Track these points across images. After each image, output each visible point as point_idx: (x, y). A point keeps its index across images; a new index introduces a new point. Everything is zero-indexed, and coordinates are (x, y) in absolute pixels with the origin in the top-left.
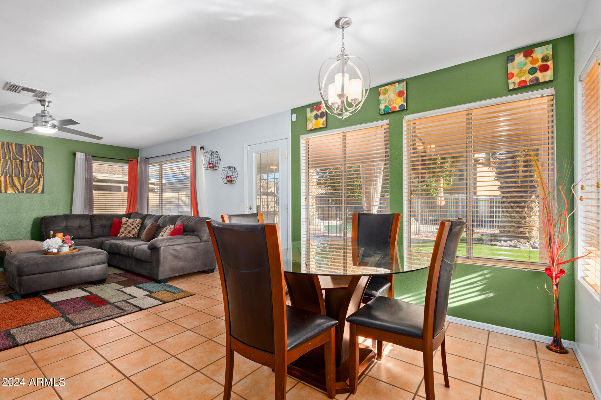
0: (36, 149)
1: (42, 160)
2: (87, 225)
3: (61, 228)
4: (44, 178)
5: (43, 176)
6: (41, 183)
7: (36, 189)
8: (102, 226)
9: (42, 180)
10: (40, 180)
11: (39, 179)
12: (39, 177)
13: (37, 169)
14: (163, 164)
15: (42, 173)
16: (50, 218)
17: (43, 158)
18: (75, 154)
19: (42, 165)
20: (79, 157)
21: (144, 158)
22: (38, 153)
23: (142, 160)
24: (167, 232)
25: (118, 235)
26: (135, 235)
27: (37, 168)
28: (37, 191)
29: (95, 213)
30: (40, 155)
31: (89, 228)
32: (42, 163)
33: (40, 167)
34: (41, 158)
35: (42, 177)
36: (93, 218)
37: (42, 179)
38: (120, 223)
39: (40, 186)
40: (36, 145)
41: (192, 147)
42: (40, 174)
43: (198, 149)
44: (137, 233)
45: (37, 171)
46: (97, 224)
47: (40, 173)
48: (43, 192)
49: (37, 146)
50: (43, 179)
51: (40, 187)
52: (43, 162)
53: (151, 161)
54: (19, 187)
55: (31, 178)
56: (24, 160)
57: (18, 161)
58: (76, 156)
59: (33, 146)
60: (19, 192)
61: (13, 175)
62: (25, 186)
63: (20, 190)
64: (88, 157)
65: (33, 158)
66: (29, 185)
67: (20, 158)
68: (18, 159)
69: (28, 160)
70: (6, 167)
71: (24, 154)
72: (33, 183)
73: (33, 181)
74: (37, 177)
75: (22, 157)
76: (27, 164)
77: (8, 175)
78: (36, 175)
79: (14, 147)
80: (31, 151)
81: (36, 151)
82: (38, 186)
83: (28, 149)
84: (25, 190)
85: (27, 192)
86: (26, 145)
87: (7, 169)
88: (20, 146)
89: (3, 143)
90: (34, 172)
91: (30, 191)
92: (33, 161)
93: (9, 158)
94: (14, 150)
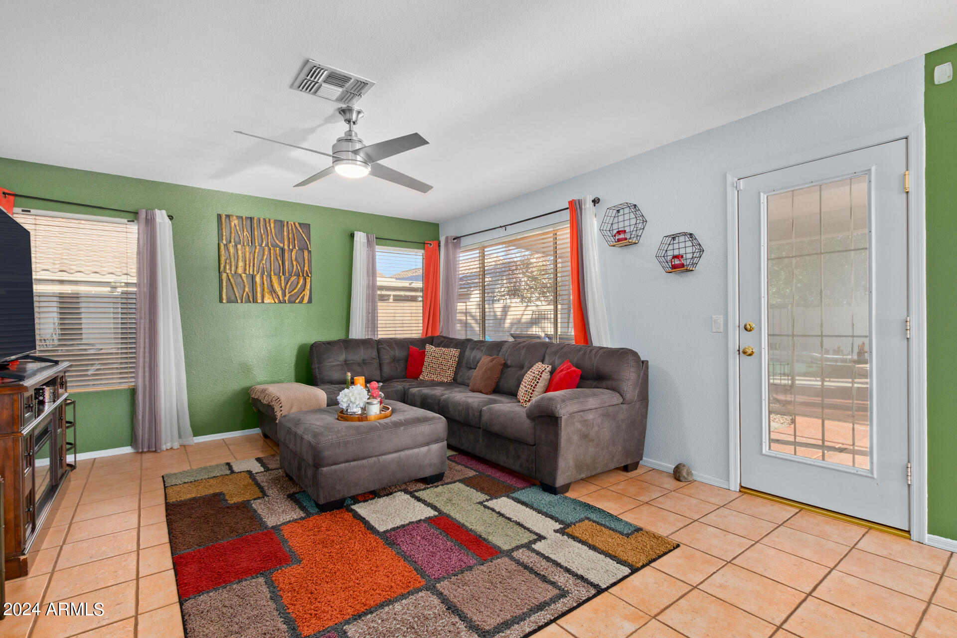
0: (301, 229)
1: (309, 246)
2: (373, 359)
5: (311, 274)
6: (308, 287)
7: (302, 295)
8: (395, 360)
9: (308, 280)
10: (307, 280)
11: (305, 279)
12: (305, 275)
13: (303, 263)
14: (486, 247)
15: (309, 269)
16: (323, 345)
17: (310, 243)
18: (352, 236)
19: (309, 255)
20: (358, 240)
21: (452, 237)
22: (304, 236)
23: (449, 241)
24: (544, 379)
25: (421, 377)
26: (449, 379)
27: (302, 261)
28: (303, 298)
29: (380, 337)
30: (305, 238)
31: (376, 363)
32: (310, 252)
33: (306, 258)
34: (308, 243)
35: (309, 276)
36: (379, 345)
37: (309, 278)
38: (423, 354)
39: (306, 290)
40: (301, 222)
41: (571, 203)
42: (307, 271)
43: (588, 206)
44: (452, 375)
45: (302, 266)
46: (387, 357)
47: (306, 268)
48: (310, 301)
49: (303, 224)
50: (311, 279)
51: (307, 292)
52: (310, 249)
53: (464, 242)
54: (280, 293)
55: (296, 277)
56: (286, 247)
57: (278, 249)
58: (355, 239)
59: (297, 224)
60: (280, 302)
61: (272, 272)
62: (287, 291)
63: (281, 298)
64: (370, 240)
65: (298, 244)
66: (293, 288)
67: (281, 243)
68: (278, 246)
69: (291, 247)
70: (262, 260)
71: (286, 237)
72: (297, 285)
73: (298, 283)
74: (303, 276)
75: (283, 241)
76: (290, 253)
77: (266, 274)
78: (301, 271)
79: (272, 225)
80: (295, 231)
81: (301, 231)
82: (304, 290)
83: (290, 228)
84: (286, 298)
85: (290, 302)
86: (288, 222)
87: (264, 262)
88: (280, 224)
89: (259, 220)
90: (299, 268)
91: (294, 299)
92: (297, 248)
93: (267, 245)
94: (273, 230)
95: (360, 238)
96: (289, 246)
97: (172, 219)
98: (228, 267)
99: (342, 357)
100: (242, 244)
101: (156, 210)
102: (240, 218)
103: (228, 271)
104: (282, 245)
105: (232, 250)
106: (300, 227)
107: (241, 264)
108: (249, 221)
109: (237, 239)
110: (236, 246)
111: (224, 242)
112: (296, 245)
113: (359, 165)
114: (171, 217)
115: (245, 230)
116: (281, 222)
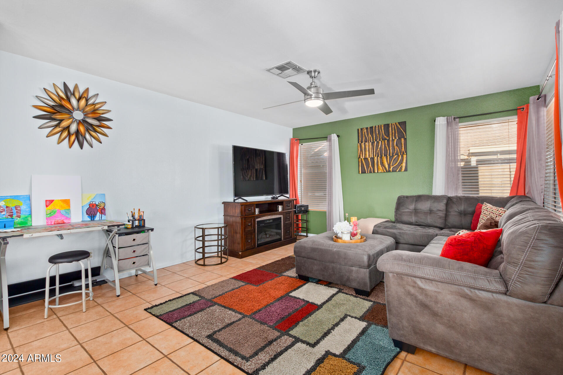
0: (400, 126)
2: (440, 210)
3: (410, 211)
4: (406, 154)
5: (406, 152)
6: (405, 161)
7: (400, 166)
9: (405, 156)
11: (402, 157)
13: (401, 147)
15: (405, 150)
16: (403, 198)
17: (406, 133)
18: (434, 120)
19: (405, 141)
20: (439, 123)
22: (401, 130)
27: (400, 145)
28: (401, 168)
30: (403, 131)
32: (405, 139)
33: (403, 143)
34: (404, 134)
36: (450, 201)
42: (403, 151)
45: (400, 148)
46: (454, 210)
47: (403, 149)
48: (406, 170)
49: (401, 122)
50: (407, 156)
51: (404, 165)
52: (405, 137)
54: (387, 166)
55: (397, 156)
56: (391, 139)
57: (386, 141)
58: (436, 123)
59: (397, 123)
60: (387, 172)
61: (383, 155)
62: (391, 164)
63: (387, 169)
64: (449, 121)
65: (398, 135)
66: (394, 163)
67: (387, 137)
68: (386, 139)
69: (394, 138)
70: (378, 148)
71: (391, 133)
72: (397, 161)
73: (398, 159)
74: (401, 154)
75: (388, 136)
76: (393, 142)
77: (380, 156)
78: (400, 152)
79: (383, 128)
80: (396, 128)
81: (400, 127)
82: (402, 163)
83: (393, 127)
84: (391, 169)
85: (393, 171)
86: (391, 124)
87: (379, 150)
88: (387, 126)
89: (375, 127)
90: (398, 150)
91: (396, 169)
92: (397, 138)
93: (380, 140)
94: (383, 131)
95: (441, 121)
96: (392, 138)
97: (339, 137)
98: (361, 155)
99: (412, 207)
100: (368, 141)
101: (332, 134)
102: (367, 128)
103: (362, 157)
104: (388, 138)
105: (363, 146)
106: (399, 125)
107: (368, 153)
108: (371, 129)
109: (366, 140)
110: (365, 144)
111: (360, 143)
112: (397, 136)
113: (314, 99)
114: (338, 136)
115: (369, 134)
116: (388, 125)
